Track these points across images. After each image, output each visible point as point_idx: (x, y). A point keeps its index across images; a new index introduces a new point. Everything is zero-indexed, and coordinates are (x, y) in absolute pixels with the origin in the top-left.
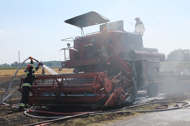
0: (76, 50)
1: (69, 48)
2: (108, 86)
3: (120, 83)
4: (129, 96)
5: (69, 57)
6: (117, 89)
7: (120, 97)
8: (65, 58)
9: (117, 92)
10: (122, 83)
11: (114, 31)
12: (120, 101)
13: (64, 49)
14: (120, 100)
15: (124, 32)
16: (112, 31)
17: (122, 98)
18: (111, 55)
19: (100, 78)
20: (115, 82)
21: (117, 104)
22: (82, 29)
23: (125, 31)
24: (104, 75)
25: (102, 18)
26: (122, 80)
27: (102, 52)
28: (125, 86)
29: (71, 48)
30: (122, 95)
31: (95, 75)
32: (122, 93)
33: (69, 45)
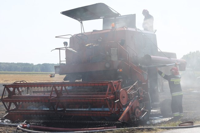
0: (74, 51)
1: (66, 48)
2: (124, 97)
3: (135, 94)
4: (146, 111)
5: (65, 60)
6: (132, 102)
7: (136, 112)
8: (60, 61)
9: (132, 106)
10: (139, 95)
11: (126, 29)
12: (135, 117)
13: (59, 49)
14: (135, 115)
15: (137, 30)
16: (123, 29)
17: (137, 113)
18: (122, 59)
19: (114, 87)
20: (131, 94)
21: (132, 120)
22: (82, 23)
23: (139, 29)
24: (119, 85)
25: (112, 11)
26: (138, 92)
27: (112, 56)
28: (141, 98)
29: (68, 48)
30: (137, 110)
31: (109, 83)
32: (138, 107)
33: (65, 43)
